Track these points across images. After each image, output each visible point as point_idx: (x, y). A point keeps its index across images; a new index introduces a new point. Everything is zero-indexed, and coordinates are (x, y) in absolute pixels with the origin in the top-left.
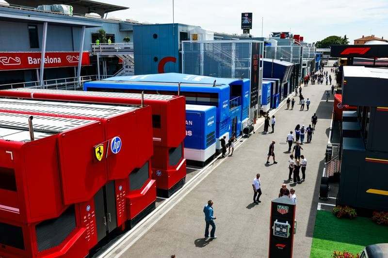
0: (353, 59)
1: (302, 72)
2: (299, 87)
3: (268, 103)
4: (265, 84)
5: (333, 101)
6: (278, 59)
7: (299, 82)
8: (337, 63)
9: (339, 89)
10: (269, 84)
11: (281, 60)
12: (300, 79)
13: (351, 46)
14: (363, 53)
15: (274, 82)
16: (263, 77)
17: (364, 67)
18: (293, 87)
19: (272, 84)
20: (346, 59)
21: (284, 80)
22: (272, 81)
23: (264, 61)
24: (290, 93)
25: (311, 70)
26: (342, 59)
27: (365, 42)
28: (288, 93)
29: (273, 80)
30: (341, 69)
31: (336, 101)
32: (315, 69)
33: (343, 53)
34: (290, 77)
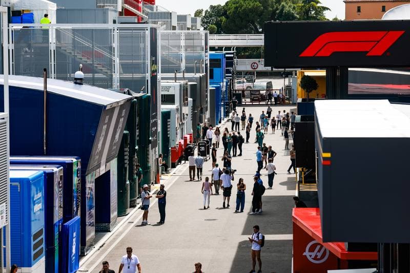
0: (345, 74)
1: (160, 129)
2: (156, 188)
3: (37, 256)
4: (21, 181)
5: (290, 237)
6: (62, 75)
7: (153, 169)
8: (288, 89)
9: (306, 188)
10: (36, 179)
11: (79, 82)
12: (154, 154)
13: (336, 25)
14: (379, 51)
15: (55, 169)
16: (12, 154)
17: (387, 101)
18: (132, 189)
19: (49, 177)
20: (322, 73)
21: (92, 163)
22: (49, 169)
23: (12, 89)
24: (122, 212)
25: (196, 118)
26: (309, 73)
27: (384, 10)
28: (114, 214)
29: (53, 165)
30: (307, 111)
31: (301, 237)
32: (207, 115)
33: (307, 53)
34: (116, 148)
